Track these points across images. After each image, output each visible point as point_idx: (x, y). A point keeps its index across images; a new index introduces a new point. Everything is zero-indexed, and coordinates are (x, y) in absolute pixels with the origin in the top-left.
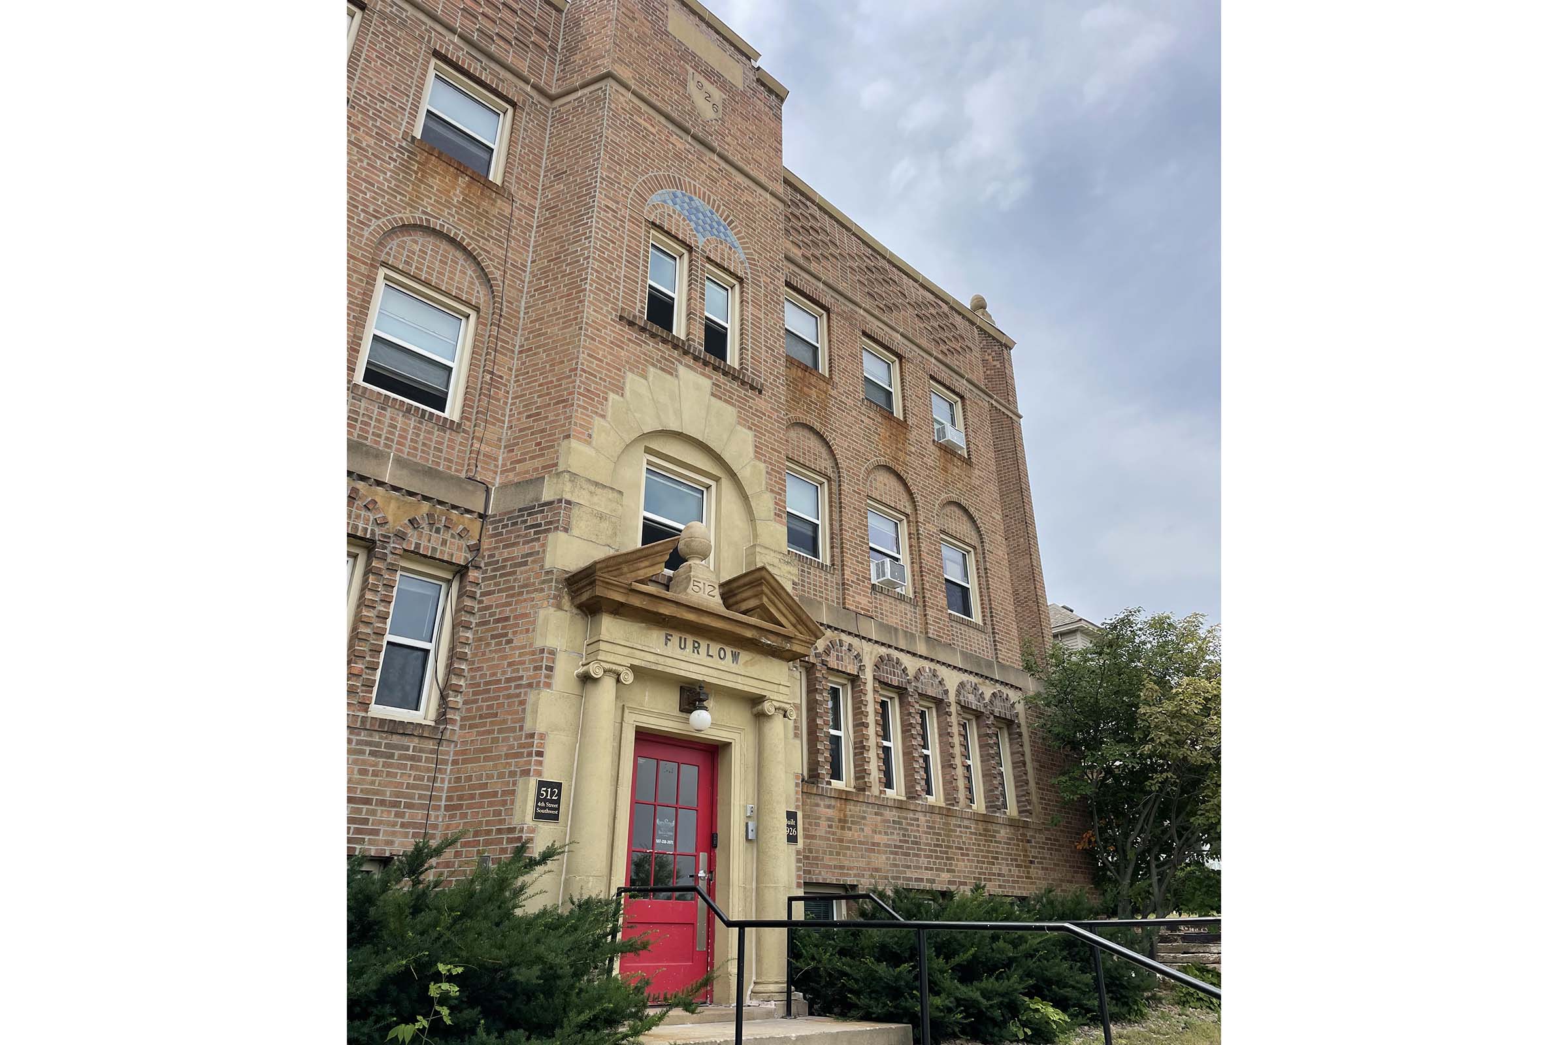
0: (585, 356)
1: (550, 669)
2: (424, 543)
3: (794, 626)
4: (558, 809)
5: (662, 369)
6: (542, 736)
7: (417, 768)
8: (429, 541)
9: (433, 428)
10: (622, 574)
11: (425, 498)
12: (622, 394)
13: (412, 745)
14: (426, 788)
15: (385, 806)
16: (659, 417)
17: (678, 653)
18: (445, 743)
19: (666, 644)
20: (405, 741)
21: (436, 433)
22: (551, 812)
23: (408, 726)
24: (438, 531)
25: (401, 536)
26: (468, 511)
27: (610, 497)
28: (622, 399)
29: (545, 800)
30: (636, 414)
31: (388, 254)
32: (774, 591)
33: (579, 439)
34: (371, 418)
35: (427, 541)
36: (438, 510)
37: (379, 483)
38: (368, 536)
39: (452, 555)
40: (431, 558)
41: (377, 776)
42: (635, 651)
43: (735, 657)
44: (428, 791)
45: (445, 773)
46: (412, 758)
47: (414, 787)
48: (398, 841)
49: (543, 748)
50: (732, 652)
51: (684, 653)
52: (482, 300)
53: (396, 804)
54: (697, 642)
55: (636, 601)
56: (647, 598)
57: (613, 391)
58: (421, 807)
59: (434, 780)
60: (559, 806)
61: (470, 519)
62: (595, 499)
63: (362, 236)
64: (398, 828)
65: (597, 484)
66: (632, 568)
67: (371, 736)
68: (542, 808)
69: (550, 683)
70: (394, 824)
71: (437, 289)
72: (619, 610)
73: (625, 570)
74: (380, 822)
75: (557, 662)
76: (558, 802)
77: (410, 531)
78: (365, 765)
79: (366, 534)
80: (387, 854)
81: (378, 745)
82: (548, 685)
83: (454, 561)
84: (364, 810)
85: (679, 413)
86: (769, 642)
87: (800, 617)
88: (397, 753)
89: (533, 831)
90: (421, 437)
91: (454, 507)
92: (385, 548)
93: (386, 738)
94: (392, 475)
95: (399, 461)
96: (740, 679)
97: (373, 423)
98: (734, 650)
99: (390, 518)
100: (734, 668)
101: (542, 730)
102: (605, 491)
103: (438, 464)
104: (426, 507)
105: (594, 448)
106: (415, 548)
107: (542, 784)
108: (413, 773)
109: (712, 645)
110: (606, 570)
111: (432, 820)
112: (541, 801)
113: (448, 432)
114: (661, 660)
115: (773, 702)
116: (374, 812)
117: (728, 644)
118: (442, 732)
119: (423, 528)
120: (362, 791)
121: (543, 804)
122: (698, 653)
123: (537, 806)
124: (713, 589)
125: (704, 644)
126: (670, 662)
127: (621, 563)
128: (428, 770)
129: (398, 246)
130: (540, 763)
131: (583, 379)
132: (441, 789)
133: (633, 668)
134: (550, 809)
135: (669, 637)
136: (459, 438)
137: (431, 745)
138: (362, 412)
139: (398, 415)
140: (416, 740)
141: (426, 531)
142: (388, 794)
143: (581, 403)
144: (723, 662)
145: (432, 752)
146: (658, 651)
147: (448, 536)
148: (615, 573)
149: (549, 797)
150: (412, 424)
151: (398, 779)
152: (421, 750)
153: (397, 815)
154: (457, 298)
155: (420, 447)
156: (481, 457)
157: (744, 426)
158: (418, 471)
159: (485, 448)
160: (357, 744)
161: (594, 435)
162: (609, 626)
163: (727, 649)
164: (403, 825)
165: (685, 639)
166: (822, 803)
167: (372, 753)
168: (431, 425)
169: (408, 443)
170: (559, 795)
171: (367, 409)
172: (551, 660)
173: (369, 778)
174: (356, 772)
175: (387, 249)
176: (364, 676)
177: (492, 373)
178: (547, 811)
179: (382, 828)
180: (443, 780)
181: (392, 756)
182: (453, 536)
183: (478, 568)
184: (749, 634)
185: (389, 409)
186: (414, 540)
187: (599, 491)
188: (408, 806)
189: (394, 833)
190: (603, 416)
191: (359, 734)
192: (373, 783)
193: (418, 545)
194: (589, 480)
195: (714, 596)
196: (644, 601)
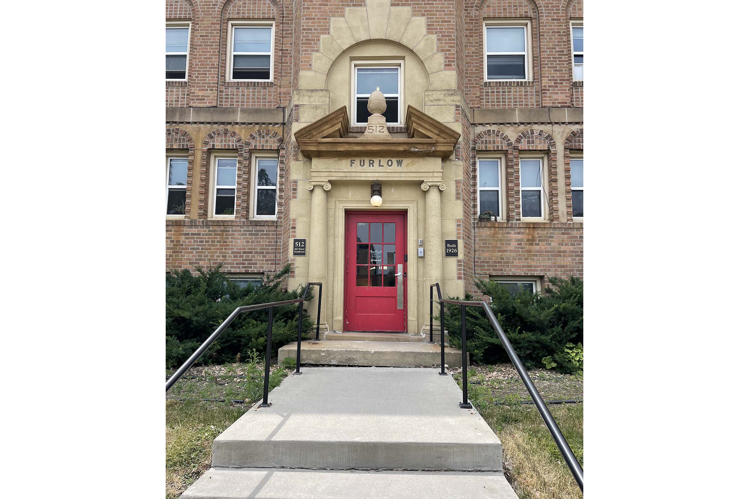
0: (305, 21)
1: (295, 189)
2: (258, 144)
3: (438, 135)
4: (305, 250)
5: (354, 5)
6: (294, 220)
7: (269, 238)
8: (260, 143)
9: (260, 89)
10: (314, 136)
11: (257, 124)
12: (329, 33)
13: (265, 229)
14: (274, 245)
15: (258, 254)
16: (353, 36)
17: (360, 169)
18: (279, 227)
19: (351, 166)
20: (262, 228)
21: (262, 91)
22: (301, 252)
23: (262, 222)
24: (263, 137)
25: (248, 144)
26: (277, 124)
27: (321, 95)
28: (328, 36)
29: (298, 247)
30: (338, 41)
31: (229, 13)
32: (419, 118)
33: (304, 69)
34: (234, 95)
35: (258, 143)
36: (263, 127)
37: (237, 123)
38: (234, 148)
39: (271, 146)
40: (262, 150)
41: (253, 243)
42: (332, 173)
43: (399, 163)
44: (275, 246)
45: (281, 239)
46: (266, 234)
47: (269, 245)
48: (265, 266)
49: (295, 225)
50: (397, 160)
51: (364, 167)
52: (275, 13)
53: (262, 253)
54: (371, 160)
55: (323, 148)
56: (329, 145)
57: (323, 34)
58: (272, 253)
59: (277, 242)
60: (305, 249)
61: (277, 127)
62: (312, 99)
63: (215, 11)
64: (264, 262)
65: (312, 91)
66: (318, 131)
67: (248, 228)
68: (296, 251)
69: (296, 196)
70: (263, 260)
71: (254, 19)
72: (320, 155)
73: (315, 133)
74: (257, 260)
75: (298, 186)
76: (304, 247)
77: (251, 141)
78: (248, 239)
79: (233, 147)
80: (262, 272)
81: (252, 231)
82: (295, 197)
83: (272, 149)
84: (250, 256)
85: (367, 29)
86: (417, 150)
87: (440, 129)
88: (260, 233)
89: (294, 260)
90: (256, 95)
91: (270, 124)
92: (242, 151)
93: (254, 228)
94: (241, 118)
95: (243, 111)
96: (403, 175)
97: (235, 97)
98: (398, 159)
99: (243, 137)
100: (399, 169)
101: (294, 218)
102: (318, 92)
103: (265, 105)
104: (257, 127)
105: (313, 71)
106: (254, 147)
107: (295, 241)
108: (267, 240)
109: (382, 160)
110: (302, 137)
111: (278, 258)
112: (296, 248)
113: (268, 88)
114: (348, 174)
115: (428, 183)
116: (254, 257)
117: (393, 157)
118: (276, 223)
119: (257, 138)
120: (248, 249)
121: (297, 249)
122: (373, 166)
123: (294, 250)
124: (382, 127)
125: (376, 161)
126: (354, 174)
127: (310, 131)
128: (273, 238)
129: (233, 7)
130: (295, 232)
131: (305, 34)
132: (280, 245)
133: (330, 182)
134: (300, 251)
135: (353, 162)
136: (273, 89)
137: (273, 228)
138: (229, 93)
139: (244, 89)
140: (267, 227)
141: (258, 139)
142: (258, 249)
143: (304, 48)
144: (391, 168)
145: (274, 231)
146: (346, 170)
147: (268, 138)
148: (308, 137)
149: (300, 246)
150: (251, 90)
151: (262, 243)
152: (269, 231)
153: (263, 257)
154: (264, 19)
155: (256, 100)
156: (282, 95)
157: (418, 16)
158: (251, 112)
159: (283, 90)
160: (243, 232)
161: (313, 64)
162: (316, 163)
163: (393, 159)
164: (266, 260)
165: (364, 161)
166: (512, 232)
167: (250, 234)
168: (259, 88)
169: (251, 100)
170: (305, 244)
171: (231, 92)
172: (295, 186)
173: (250, 244)
174: (245, 242)
175: (229, 11)
176: (242, 205)
177: (282, 50)
178: (299, 252)
179: (258, 262)
180: (280, 242)
181: (258, 235)
182: (270, 137)
183: (283, 149)
184: (401, 148)
185: (240, 88)
186: (253, 144)
187: (314, 94)
188: (267, 253)
189: (263, 264)
190: (318, 51)
191: (243, 228)
192: (252, 246)
193: (255, 146)
194: (308, 90)
195: (383, 132)
196: (328, 147)
